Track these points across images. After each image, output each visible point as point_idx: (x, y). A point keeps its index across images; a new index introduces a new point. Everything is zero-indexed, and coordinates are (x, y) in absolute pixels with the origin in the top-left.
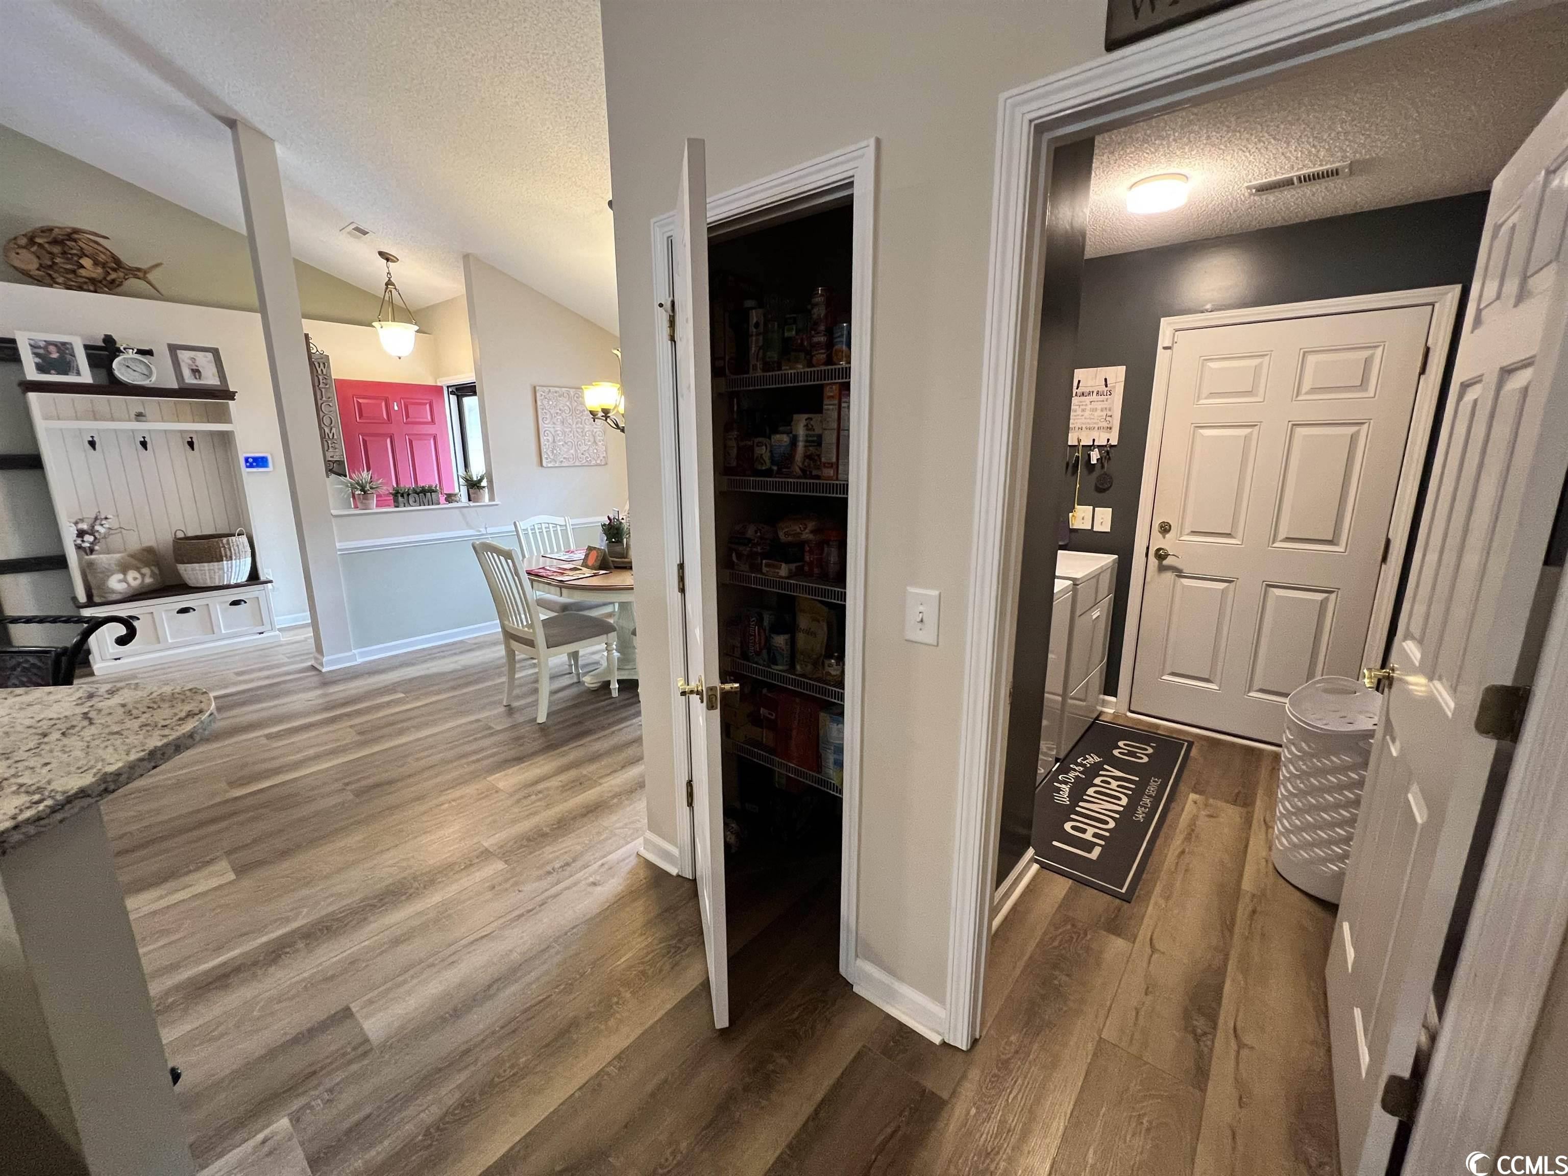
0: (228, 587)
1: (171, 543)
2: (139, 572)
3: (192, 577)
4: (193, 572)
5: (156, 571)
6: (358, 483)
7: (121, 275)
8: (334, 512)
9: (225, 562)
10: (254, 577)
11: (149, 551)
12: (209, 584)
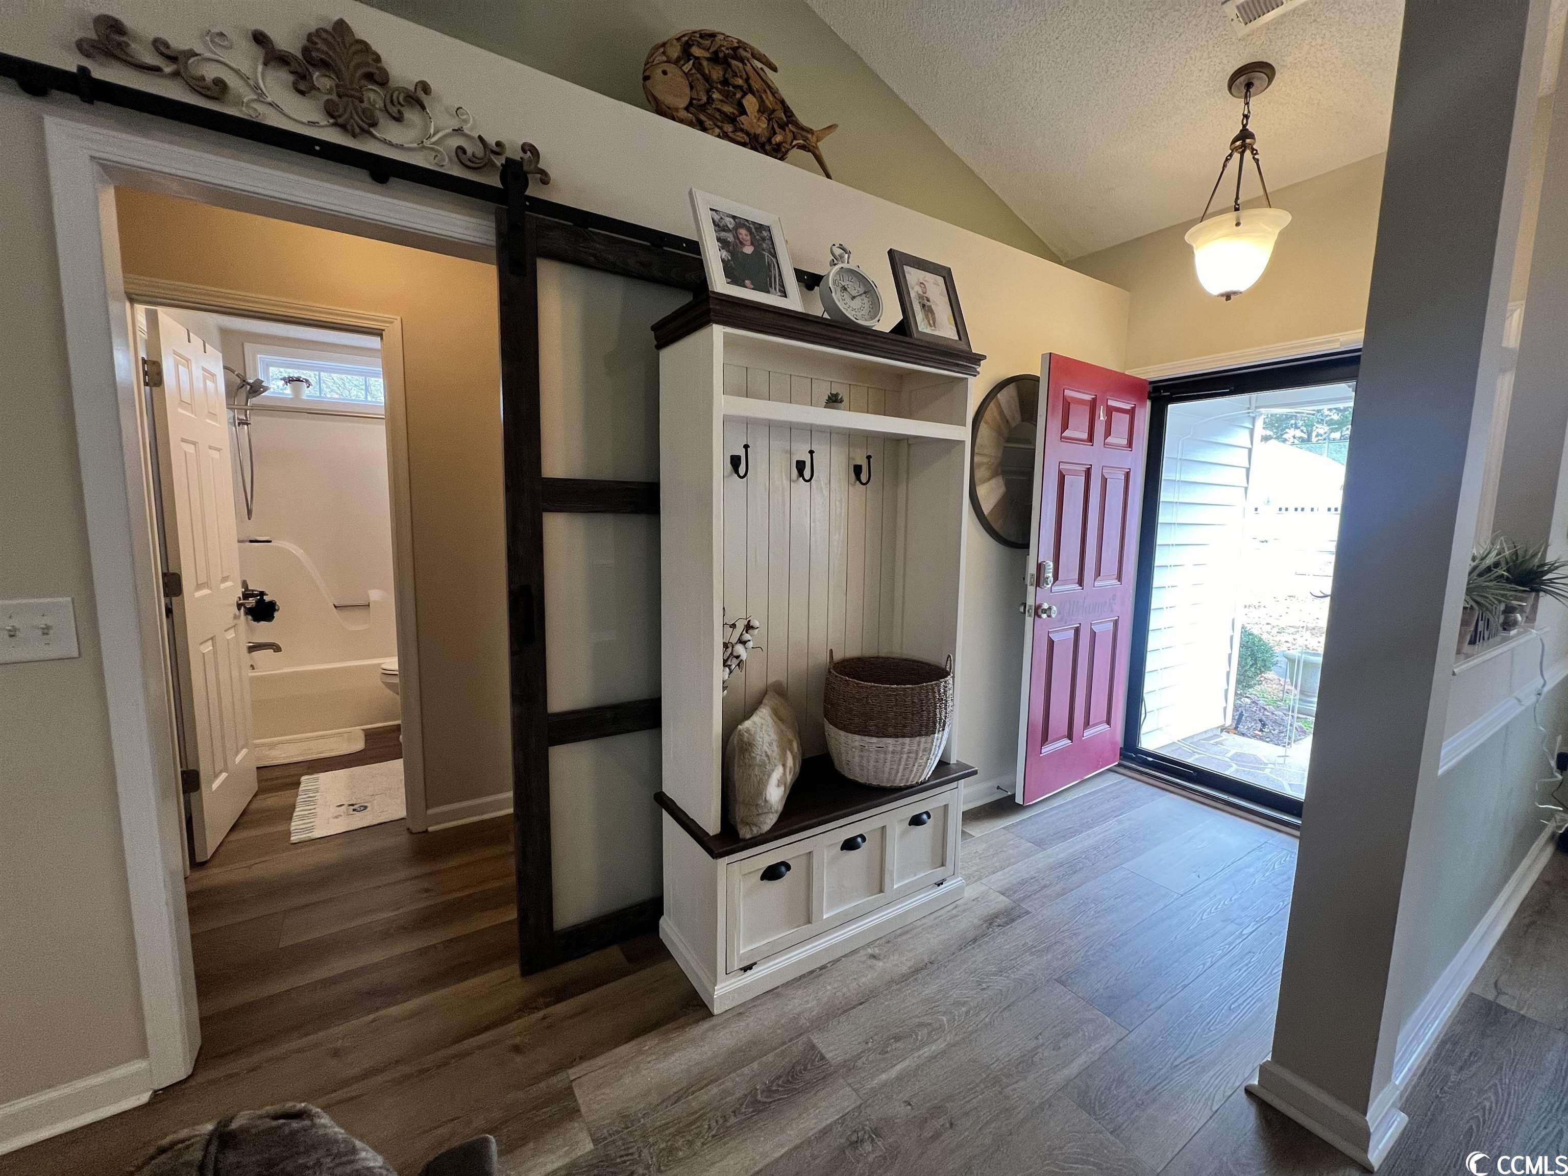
7: (790, 135)
9: (935, 737)
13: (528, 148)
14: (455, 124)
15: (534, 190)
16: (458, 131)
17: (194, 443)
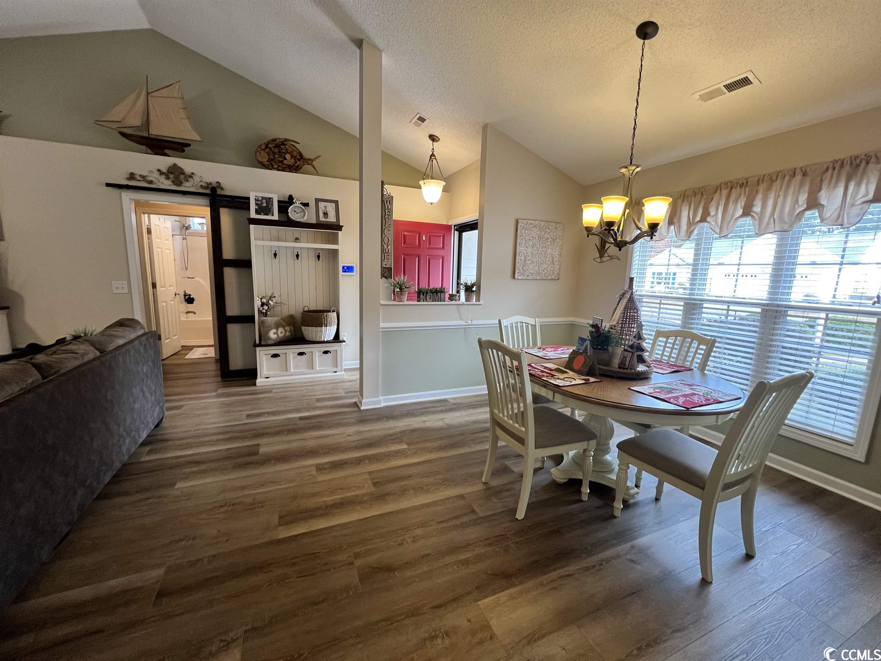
0: (324, 342)
1: (301, 314)
2: (284, 329)
3: (307, 335)
4: (309, 332)
5: (292, 329)
6: (398, 283)
7: (302, 163)
8: (382, 302)
9: (323, 328)
10: (337, 338)
11: (291, 317)
12: (314, 340)
13: (217, 182)
14: (200, 180)
15: (219, 192)
16: (201, 181)
17: (161, 248)
